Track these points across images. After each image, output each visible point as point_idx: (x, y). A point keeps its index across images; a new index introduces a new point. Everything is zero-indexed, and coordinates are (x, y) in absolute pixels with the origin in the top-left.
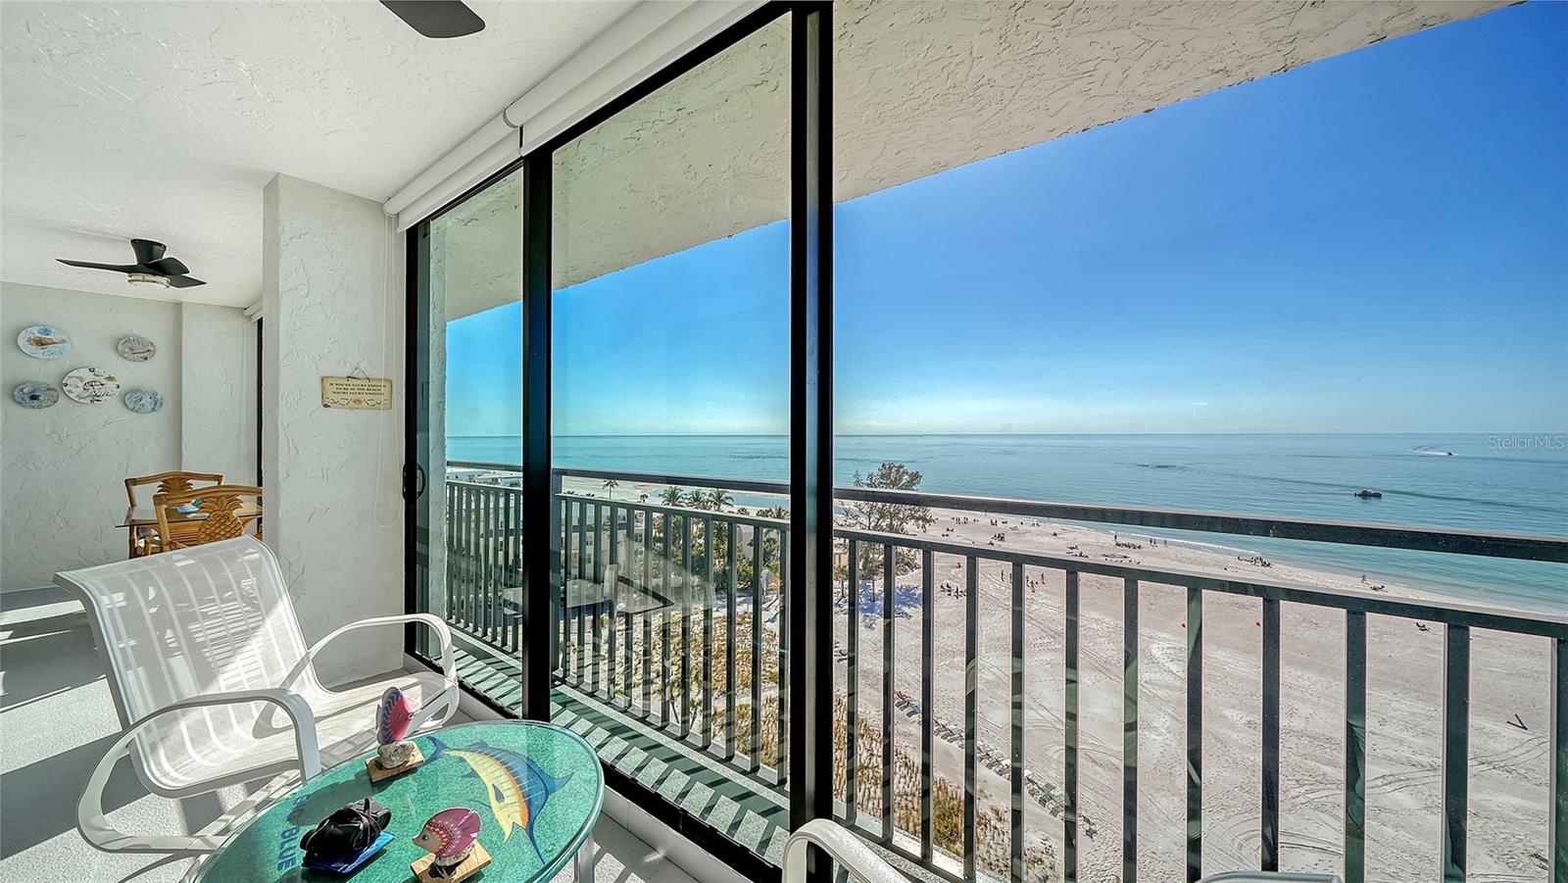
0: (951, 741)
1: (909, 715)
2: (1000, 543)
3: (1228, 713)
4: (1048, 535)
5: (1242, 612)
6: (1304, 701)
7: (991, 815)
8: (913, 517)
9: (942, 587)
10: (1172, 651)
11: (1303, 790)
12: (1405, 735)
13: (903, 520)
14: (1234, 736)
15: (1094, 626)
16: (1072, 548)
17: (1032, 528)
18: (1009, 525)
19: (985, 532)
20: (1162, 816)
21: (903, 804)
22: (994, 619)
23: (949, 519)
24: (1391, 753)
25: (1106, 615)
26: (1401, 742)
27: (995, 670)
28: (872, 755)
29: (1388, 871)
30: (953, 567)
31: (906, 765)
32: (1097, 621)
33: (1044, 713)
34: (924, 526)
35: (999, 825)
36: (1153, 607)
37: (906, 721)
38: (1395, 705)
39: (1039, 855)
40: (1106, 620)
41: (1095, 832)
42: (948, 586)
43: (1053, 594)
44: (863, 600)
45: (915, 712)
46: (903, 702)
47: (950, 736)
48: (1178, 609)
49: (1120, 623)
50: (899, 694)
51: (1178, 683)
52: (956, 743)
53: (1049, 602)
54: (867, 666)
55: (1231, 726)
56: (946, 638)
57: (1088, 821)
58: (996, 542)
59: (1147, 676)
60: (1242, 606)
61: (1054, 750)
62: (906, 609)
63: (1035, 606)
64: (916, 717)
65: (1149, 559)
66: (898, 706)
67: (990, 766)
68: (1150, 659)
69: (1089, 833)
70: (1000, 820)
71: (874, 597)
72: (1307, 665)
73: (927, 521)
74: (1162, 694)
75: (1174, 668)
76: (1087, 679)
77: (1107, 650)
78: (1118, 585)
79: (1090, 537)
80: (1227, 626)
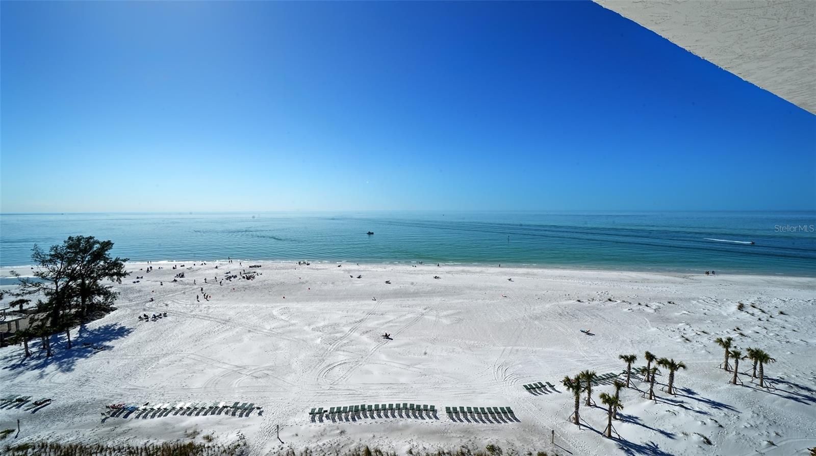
0: (166, 415)
1: (126, 417)
2: (182, 279)
3: (305, 328)
4: (212, 268)
5: (303, 285)
6: (327, 313)
7: (204, 442)
8: (106, 275)
9: (140, 317)
10: (281, 310)
11: (331, 346)
12: (353, 314)
13: (95, 279)
14: (308, 337)
15: (245, 310)
16: (227, 273)
17: (201, 267)
18: (186, 267)
19: (170, 274)
20: (289, 385)
22: (185, 326)
23: (137, 270)
24: (351, 321)
25: (250, 303)
26: (352, 316)
27: (193, 356)
29: (356, 360)
30: (147, 302)
31: (130, 453)
32: (246, 307)
33: (226, 366)
34: (118, 279)
35: (210, 444)
36: (270, 293)
37: (123, 422)
38: (349, 304)
39: (237, 444)
40: (251, 305)
41: (263, 411)
42: (145, 315)
43: (221, 300)
44: (55, 351)
45: (131, 412)
46: (119, 411)
47: (166, 412)
48: (281, 291)
49: (258, 305)
50: (113, 407)
51: (286, 324)
52: (170, 415)
53: (219, 306)
54: (71, 402)
55: (307, 333)
56: (149, 350)
57: (258, 408)
58: (177, 279)
59: (273, 326)
60: (303, 283)
61: (235, 383)
62: (107, 343)
63: (210, 311)
64: (133, 415)
65: (265, 271)
66: (111, 416)
67: (197, 414)
68: (273, 317)
69: (260, 414)
70: (210, 441)
71: (70, 344)
72: (325, 300)
73: (120, 275)
74: (280, 331)
75: (283, 317)
76: (246, 338)
77: (254, 320)
78: (253, 287)
79: (235, 266)
80: (299, 293)
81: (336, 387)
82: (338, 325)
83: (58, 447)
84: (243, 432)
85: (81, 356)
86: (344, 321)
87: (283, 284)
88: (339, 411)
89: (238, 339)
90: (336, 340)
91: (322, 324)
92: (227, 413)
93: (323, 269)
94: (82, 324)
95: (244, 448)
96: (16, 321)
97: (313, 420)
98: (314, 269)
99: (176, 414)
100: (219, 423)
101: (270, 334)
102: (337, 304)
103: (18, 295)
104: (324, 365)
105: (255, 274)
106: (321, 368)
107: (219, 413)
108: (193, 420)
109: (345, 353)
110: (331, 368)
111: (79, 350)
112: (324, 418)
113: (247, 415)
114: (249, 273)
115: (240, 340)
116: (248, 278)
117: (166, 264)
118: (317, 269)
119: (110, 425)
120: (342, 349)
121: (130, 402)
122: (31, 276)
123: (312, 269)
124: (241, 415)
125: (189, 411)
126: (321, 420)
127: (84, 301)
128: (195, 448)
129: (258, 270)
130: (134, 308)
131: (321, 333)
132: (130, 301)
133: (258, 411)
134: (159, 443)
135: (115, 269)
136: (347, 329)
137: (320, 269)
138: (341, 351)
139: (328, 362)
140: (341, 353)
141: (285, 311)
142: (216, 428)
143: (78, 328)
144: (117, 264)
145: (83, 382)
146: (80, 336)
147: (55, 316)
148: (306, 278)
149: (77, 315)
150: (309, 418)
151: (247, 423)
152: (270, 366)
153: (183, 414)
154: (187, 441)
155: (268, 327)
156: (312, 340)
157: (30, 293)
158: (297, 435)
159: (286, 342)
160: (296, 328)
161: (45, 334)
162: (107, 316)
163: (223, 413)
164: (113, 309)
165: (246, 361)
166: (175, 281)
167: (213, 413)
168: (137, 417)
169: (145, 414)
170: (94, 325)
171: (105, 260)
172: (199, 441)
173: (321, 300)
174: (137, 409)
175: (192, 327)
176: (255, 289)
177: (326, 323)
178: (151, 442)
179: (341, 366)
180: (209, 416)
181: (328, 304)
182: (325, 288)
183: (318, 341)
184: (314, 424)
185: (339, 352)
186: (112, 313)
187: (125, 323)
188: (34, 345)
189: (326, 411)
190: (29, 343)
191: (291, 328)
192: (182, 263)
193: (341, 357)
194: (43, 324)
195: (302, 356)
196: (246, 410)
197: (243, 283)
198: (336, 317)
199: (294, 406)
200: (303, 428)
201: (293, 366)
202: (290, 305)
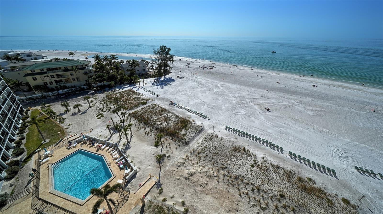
0: (183, 109)
1: (174, 106)
2: (189, 65)
3: (230, 95)
4: (198, 62)
5: (232, 76)
6: (241, 91)
7: (192, 121)
8: (169, 60)
9: (177, 77)
10: (221, 85)
11: (239, 105)
12: (253, 94)
13: (167, 61)
14: (230, 99)
15: (208, 82)
17: (195, 61)
18: (190, 61)
19: (185, 63)
20: (220, 114)
21: (176, 123)
22: (189, 83)
23: (177, 60)
24: (251, 97)
26: (252, 95)
27: (190, 93)
28: (168, 115)
29: (249, 115)
30: (179, 72)
31: (175, 116)
33: (200, 100)
34: (172, 62)
35: (194, 122)
36: (218, 77)
38: (252, 89)
39: (201, 126)
40: (210, 80)
42: (179, 76)
43: (200, 76)
44: (160, 82)
45: (175, 105)
46: (172, 103)
47: (183, 108)
48: (223, 76)
49: (213, 81)
50: (171, 102)
51: (222, 91)
52: (184, 110)
53: (200, 78)
54: (163, 97)
55: (230, 97)
56: (180, 88)
57: (208, 118)
58: (188, 65)
59: (217, 90)
60: (232, 75)
61: (202, 107)
62: (170, 83)
63: (197, 79)
64: (175, 106)
65: (218, 66)
66: (171, 104)
67: (191, 112)
68: (218, 87)
69: (209, 120)
70: (194, 121)
71: (162, 81)
72: (241, 85)
73: (173, 61)
74: (220, 93)
75: (222, 88)
76: (207, 92)
77: (211, 86)
78: (212, 73)
79: (207, 62)
80: (230, 79)
81: (237, 122)
82: (244, 97)
83: (161, 108)
84: (203, 123)
85: (165, 85)
86: (247, 97)
87: (224, 73)
88: (236, 130)
89: (204, 92)
90: (242, 103)
91: (237, 95)
92: (199, 115)
93: (244, 70)
94: (164, 76)
95: (203, 128)
96: (152, 71)
97: (226, 129)
98: (239, 69)
99: (185, 110)
100: (197, 117)
101: (216, 93)
102: (246, 88)
103: (152, 64)
104: (234, 112)
105: (213, 67)
106: (233, 112)
107: (197, 115)
108: (189, 114)
109: (244, 110)
110: (237, 114)
111: (164, 83)
112: (230, 130)
113: (205, 119)
114: (211, 66)
115: (205, 93)
116: (211, 69)
117: (185, 59)
118: (241, 69)
119: (171, 106)
120: (244, 108)
121: (175, 102)
122: (154, 58)
123: (238, 69)
124: (203, 118)
125: (189, 111)
126: (229, 131)
127: (165, 69)
128: (190, 122)
129: (215, 66)
130: (176, 73)
131: (236, 99)
132: (175, 70)
133: (208, 119)
134: (182, 116)
135: (171, 59)
136: (248, 100)
137: (242, 69)
138: (243, 109)
139: (236, 111)
140: (243, 110)
141: (223, 86)
142: (196, 119)
143: (164, 77)
144: (171, 57)
145: (165, 93)
146: (164, 79)
147: (159, 71)
148: (234, 73)
149: (163, 73)
150: (225, 128)
151: (204, 121)
152: (215, 105)
153: (187, 111)
154: (188, 119)
155: (216, 91)
156: (232, 100)
157: (154, 63)
158: (219, 132)
159: (221, 98)
160: (226, 94)
161: (157, 77)
162: (170, 74)
163: (198, 115)
164: (171, 73)
165: (206, 101)
166: (187, 65)
167: (195, 114)
168: (177, 107)
169: (178, 107)
170: (167, 76)
171: (169, 55)
172: (191, 120)
173: (239, 84)
174: (176, 105)
175: (191, 84)
176: (213, 74)
177: (239, 95)
178: (180, 115)
179: (241, 115)
180: (194, 114)
181: (242, 87)
182: (243, 79)
183: (234, 102)
184: (226, 131)
185: (242, 109)
186: (171, 74)
187: (174, 78)
188: (156, 79)
189: (232, 129)
190: (155, 78)
191: (224, 93)
192: (190, 59)
193: (242, 111)
194: (157, 74)
195: (226, 106)
196: (205, 117)
197: (208, 70)
198: (244, 94)
199: (220, 122)
200: (222, 130)
201: (222, 108)
202: (225, 83)
